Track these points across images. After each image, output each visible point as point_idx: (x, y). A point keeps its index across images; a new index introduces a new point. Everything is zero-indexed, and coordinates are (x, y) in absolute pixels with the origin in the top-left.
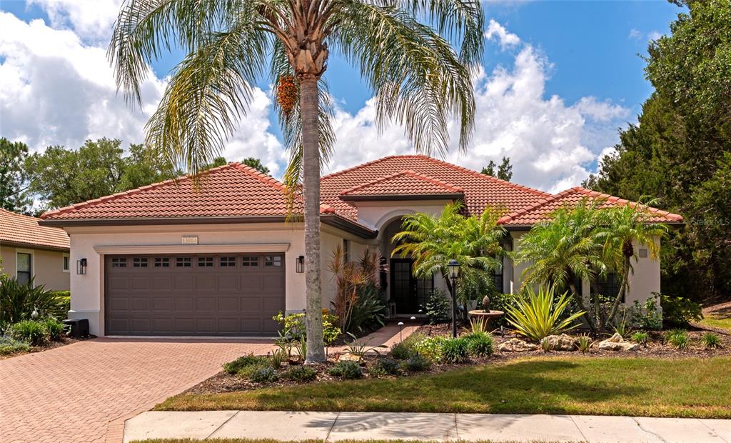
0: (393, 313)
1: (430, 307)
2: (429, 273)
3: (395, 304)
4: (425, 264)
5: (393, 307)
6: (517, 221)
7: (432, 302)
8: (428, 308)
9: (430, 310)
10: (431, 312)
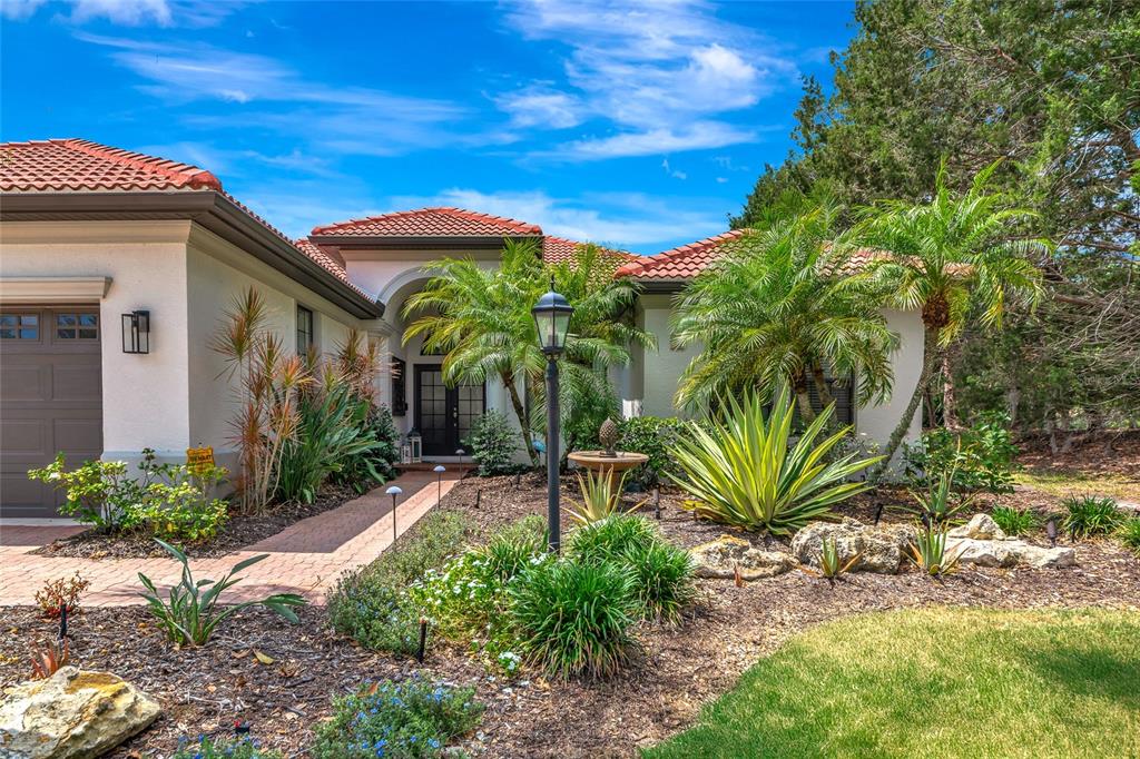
0: (417, 455)
1: (481, 443)
2: (476, 370)
3: (419, 439)
4: (468, 354)
5: (416, 444)
6: (653, 272)
7: (484, 434)
8: (475, 447)
9: (478, 451)
10: (481, 454)
